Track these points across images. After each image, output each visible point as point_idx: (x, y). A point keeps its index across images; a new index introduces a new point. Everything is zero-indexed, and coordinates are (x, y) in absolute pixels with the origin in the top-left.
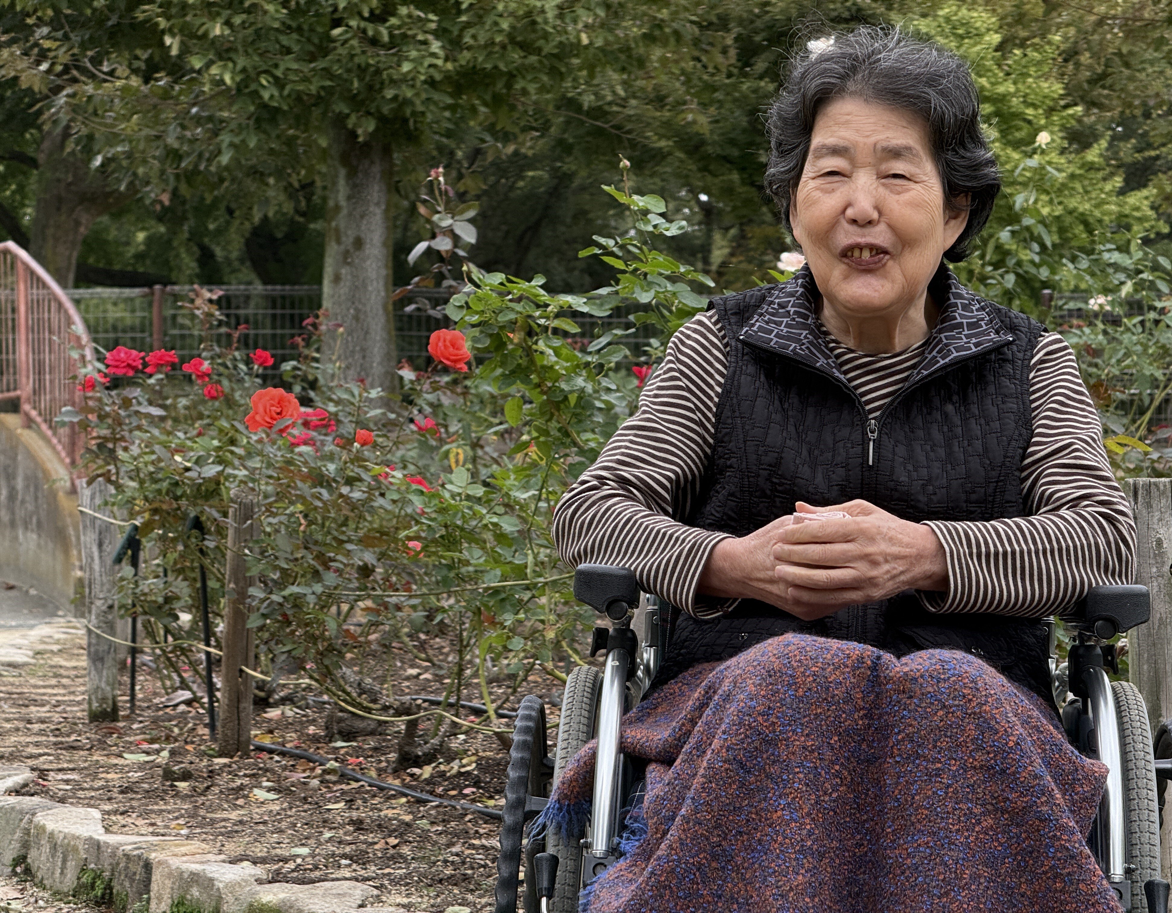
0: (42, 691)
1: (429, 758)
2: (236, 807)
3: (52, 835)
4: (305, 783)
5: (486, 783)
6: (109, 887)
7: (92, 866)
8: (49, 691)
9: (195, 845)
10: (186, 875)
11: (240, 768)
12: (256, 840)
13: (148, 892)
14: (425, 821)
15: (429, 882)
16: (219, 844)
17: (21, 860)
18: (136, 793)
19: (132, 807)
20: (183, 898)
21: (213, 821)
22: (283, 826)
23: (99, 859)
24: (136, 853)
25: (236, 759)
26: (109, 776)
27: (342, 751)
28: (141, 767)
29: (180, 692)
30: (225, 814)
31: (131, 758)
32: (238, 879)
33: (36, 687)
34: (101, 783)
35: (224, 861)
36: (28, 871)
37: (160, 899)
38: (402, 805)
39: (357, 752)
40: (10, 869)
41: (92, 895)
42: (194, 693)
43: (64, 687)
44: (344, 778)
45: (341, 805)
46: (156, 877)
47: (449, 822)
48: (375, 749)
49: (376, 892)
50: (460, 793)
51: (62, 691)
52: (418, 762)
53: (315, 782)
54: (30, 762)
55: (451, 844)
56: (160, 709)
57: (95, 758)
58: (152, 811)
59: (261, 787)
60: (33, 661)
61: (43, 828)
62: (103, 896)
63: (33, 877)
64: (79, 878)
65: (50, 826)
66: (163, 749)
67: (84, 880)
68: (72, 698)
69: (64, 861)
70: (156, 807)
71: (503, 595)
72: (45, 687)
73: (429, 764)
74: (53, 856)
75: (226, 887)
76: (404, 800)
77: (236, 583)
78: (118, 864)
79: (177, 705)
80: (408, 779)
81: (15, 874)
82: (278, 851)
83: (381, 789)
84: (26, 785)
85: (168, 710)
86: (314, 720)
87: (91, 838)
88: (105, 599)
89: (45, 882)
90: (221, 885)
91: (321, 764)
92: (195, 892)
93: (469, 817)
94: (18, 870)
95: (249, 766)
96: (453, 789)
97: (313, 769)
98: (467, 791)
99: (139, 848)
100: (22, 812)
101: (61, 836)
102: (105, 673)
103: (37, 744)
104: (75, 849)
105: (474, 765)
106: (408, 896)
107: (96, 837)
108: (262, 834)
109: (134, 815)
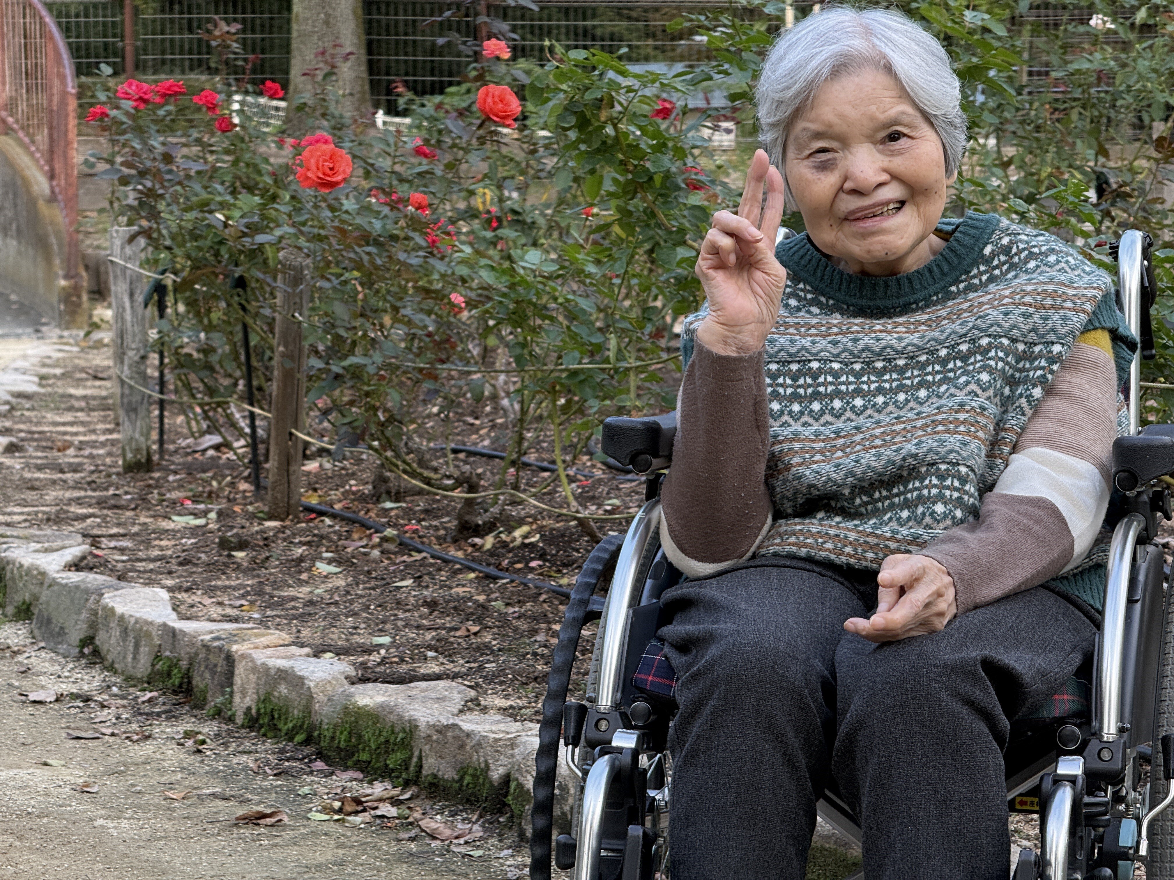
0: (62, 429)
1: (490, 527)
2: (301, 583)
3: (122, 618)
4: (365, 554)
5: (553, 556)
6: (187, 676)
7: (168, 653)
8: (69, 429)
9: (275, 636)
10: (273, 672)
11: (294, 535)
12: (332, 626)
13: (231, 684)
14: (499, 603)
15: (524, 680)
16: (294, 630)
17: (88, 641)
18: (196, 565)
19: (194, 583)
20: (269, 694)
21: (284, 601)
22: (356, 607)
23: (174, 646)
24: (216, 644)
25: (288, 523)
26: (163, 543)
27: (393, 513)
28: (194, 531)
29: (208, 437)
30: (291, 592)
31: (180, 521)
32: (329, 678)
33: (55, 424)
34: (156, 553)
35: (308, 656)
36: (96, 652)
37: (244, 694)
38: (471, 581)
39: (409, 513)
40: (77, 650)
41: (169, 683)
42: (224, 437)
43: (83, 423)
44: (405, 547)
45: (409, 582)
46: (240, 670)
47: (525, 603)
48: (426, 511)
49: (473, 693)
50: (527, 565)
51: (81, 429)
52: (479, 531)
53: (376, 553)
54: (79, 526)
55: (534, 632)
56: (188, 454)
57: (143, 520)
58: (216, 588)
59: (321, 559)
60: (42, 390)
61: (112, 610)
62: (180, 686)
63: (103, 660)
64: (153, 665)
65: (120, 609)
66: (211, 510)
67: (158, 667)
68: (93, 437)
69: (137, 646)
70: (219, 583)
71: (582, 377)
72: (64, 424)
73: (490, 532)
74: (124, 640)
75: (317, 686)
76: (472, 575)
77: (286, 346)
78: (197, 654)
79: (205, 450)
80: (470, 550)
81: (82, 655)
82: (357, 639)
83: (446, 561)
84: (84, 558)
85: (197, 455)
86: (354, 474)
87: (165, 625)
88: (138, 350)
89: (116, 666)
90: (312, 685)
91: (377, 532)
92: (283, 689)
93: (543, 597)
94: (86, 651)
95: (302, 532)
96: (519, 562)
97: (370, 537)
98: (533, 564)
99: (218, 639)
100: (87, 592)
101: (132, 620)
102: (138, 424)
103: (78, 501)
104: (148, 635)
105: (538, 536)
106: (506, 697)
107: (171, 624)
108: (336, 617)
109: (199, 592)
